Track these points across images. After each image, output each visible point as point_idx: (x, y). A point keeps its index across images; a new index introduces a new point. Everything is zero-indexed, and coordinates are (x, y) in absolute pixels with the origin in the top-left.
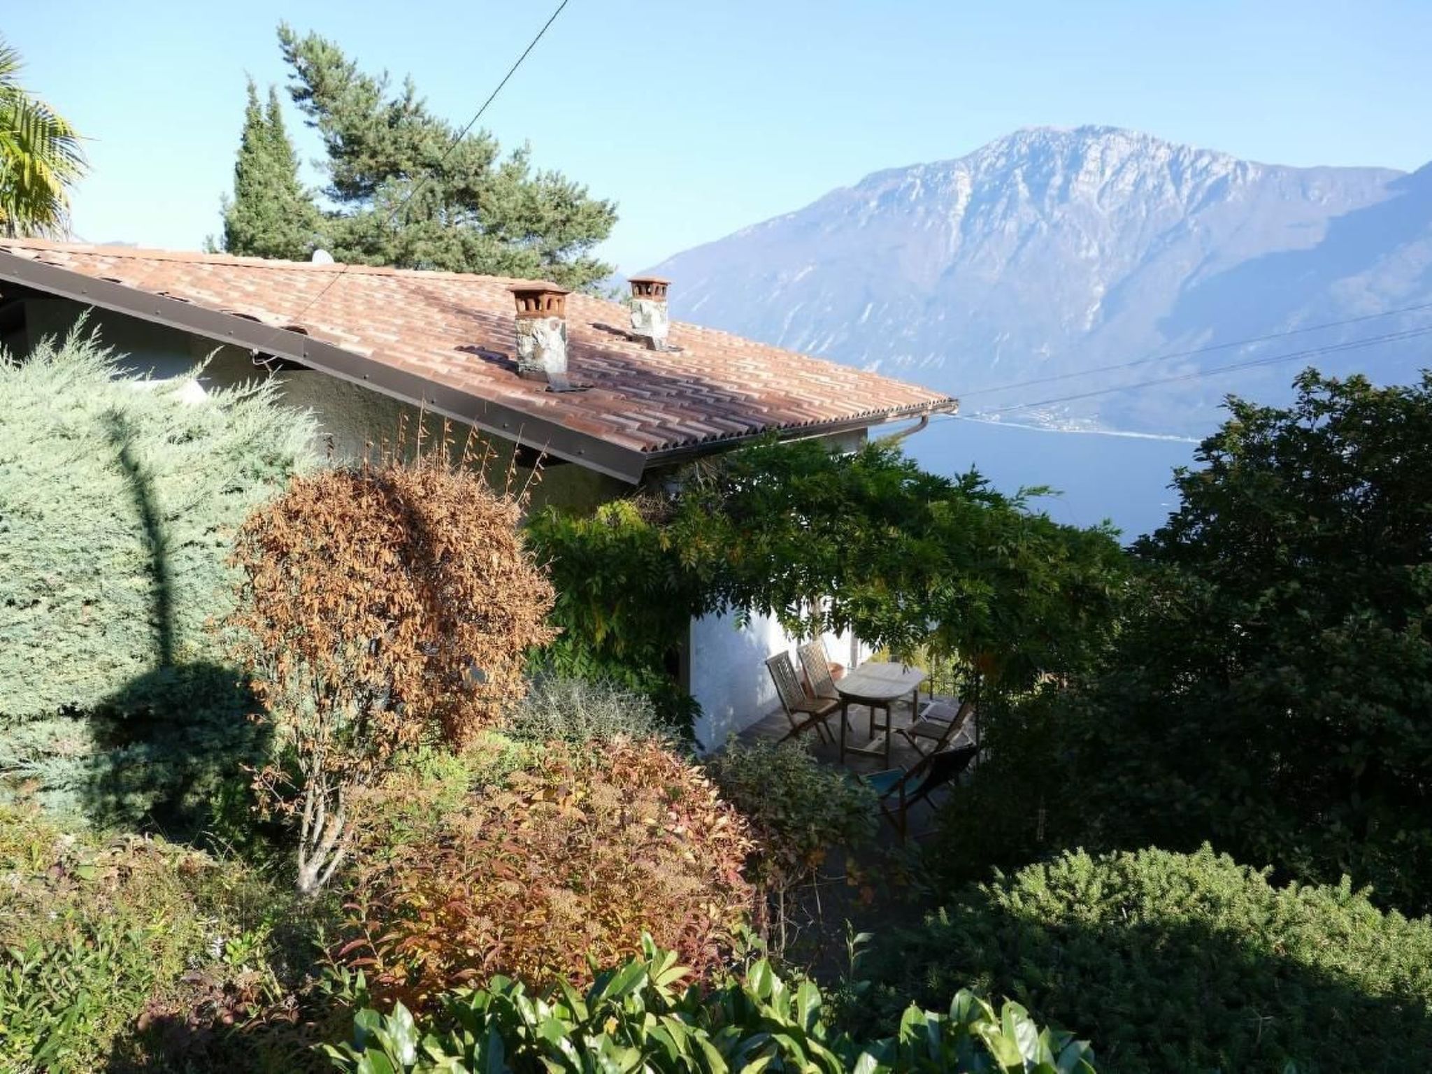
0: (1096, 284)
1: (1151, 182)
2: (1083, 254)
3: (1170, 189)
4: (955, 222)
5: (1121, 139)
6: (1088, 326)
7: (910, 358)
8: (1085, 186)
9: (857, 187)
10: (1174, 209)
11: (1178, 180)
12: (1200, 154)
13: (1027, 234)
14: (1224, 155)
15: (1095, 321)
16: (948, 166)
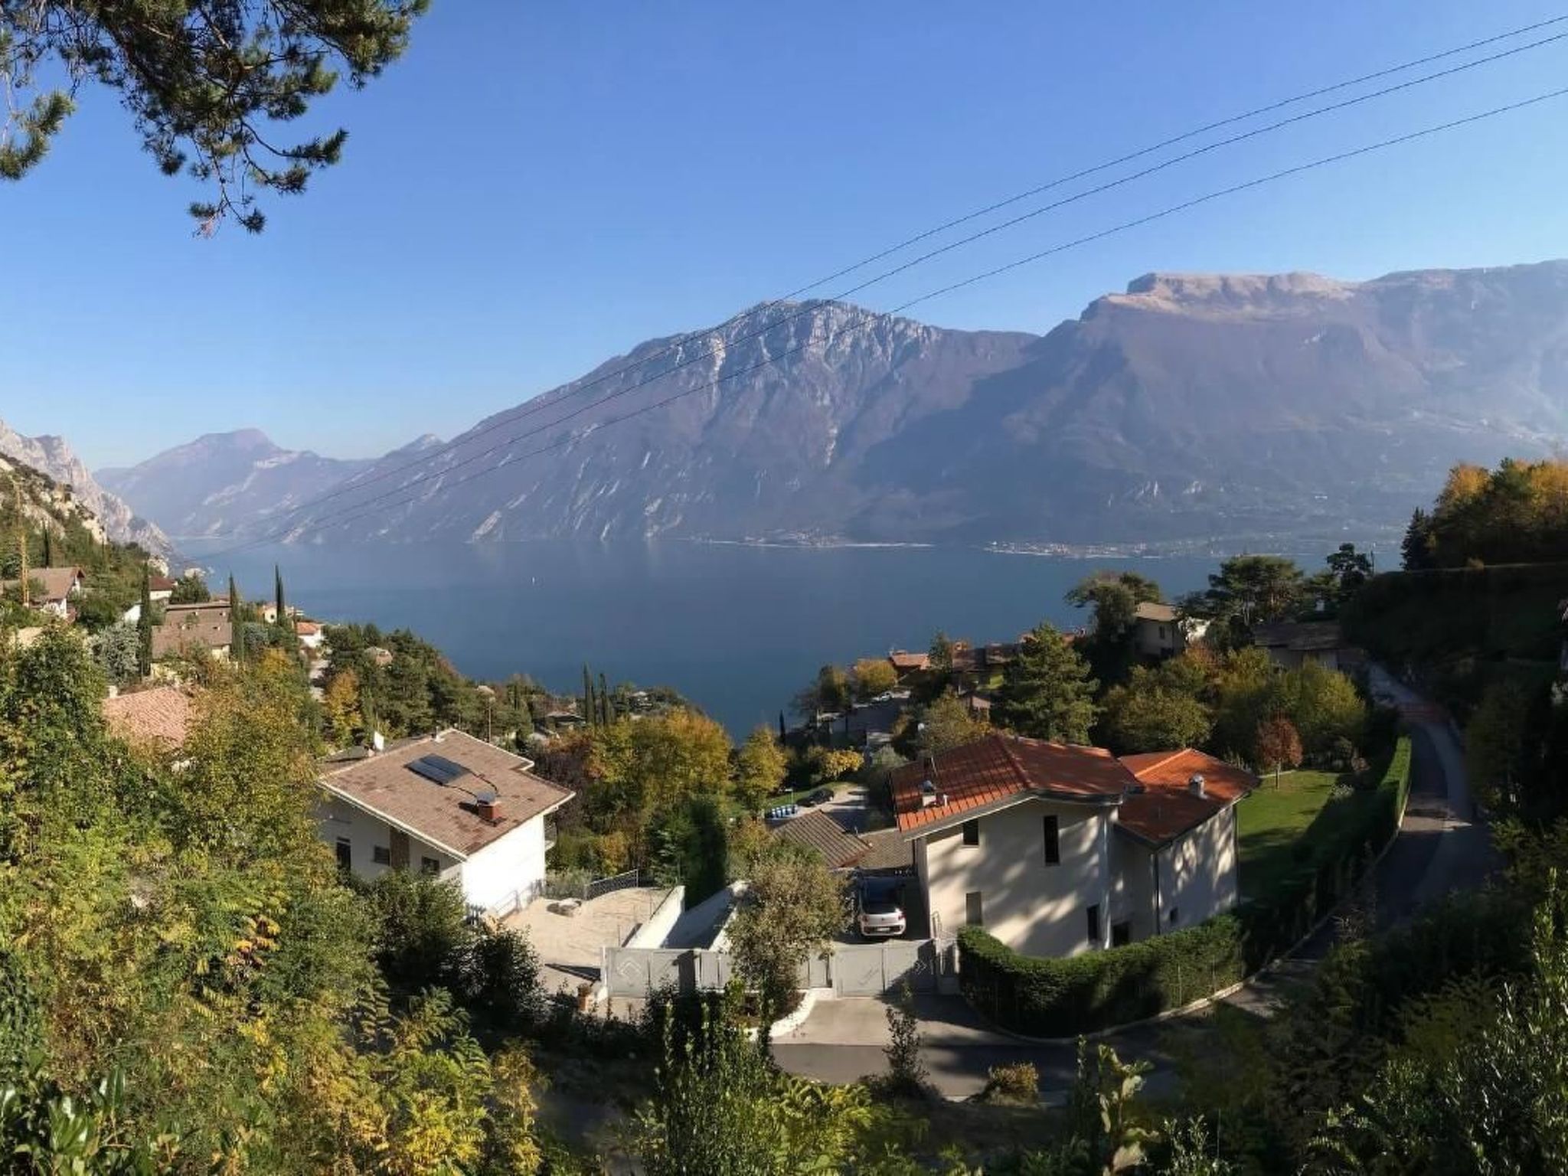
0: (832, 427)
1: (864, 344)
2: (819, 403)
3: (879, 350)
4: (714, 378)
5: (838, 311)
6: (828, 461)
7: (685, 496)
8: (815, 349)
9: (630, 356)
10: (883, 364)
11: (883, 342)
12: (897, 321)
13: (771, 388)
14: (915, 322)
15: (832, 457)
16: (705, 335)
